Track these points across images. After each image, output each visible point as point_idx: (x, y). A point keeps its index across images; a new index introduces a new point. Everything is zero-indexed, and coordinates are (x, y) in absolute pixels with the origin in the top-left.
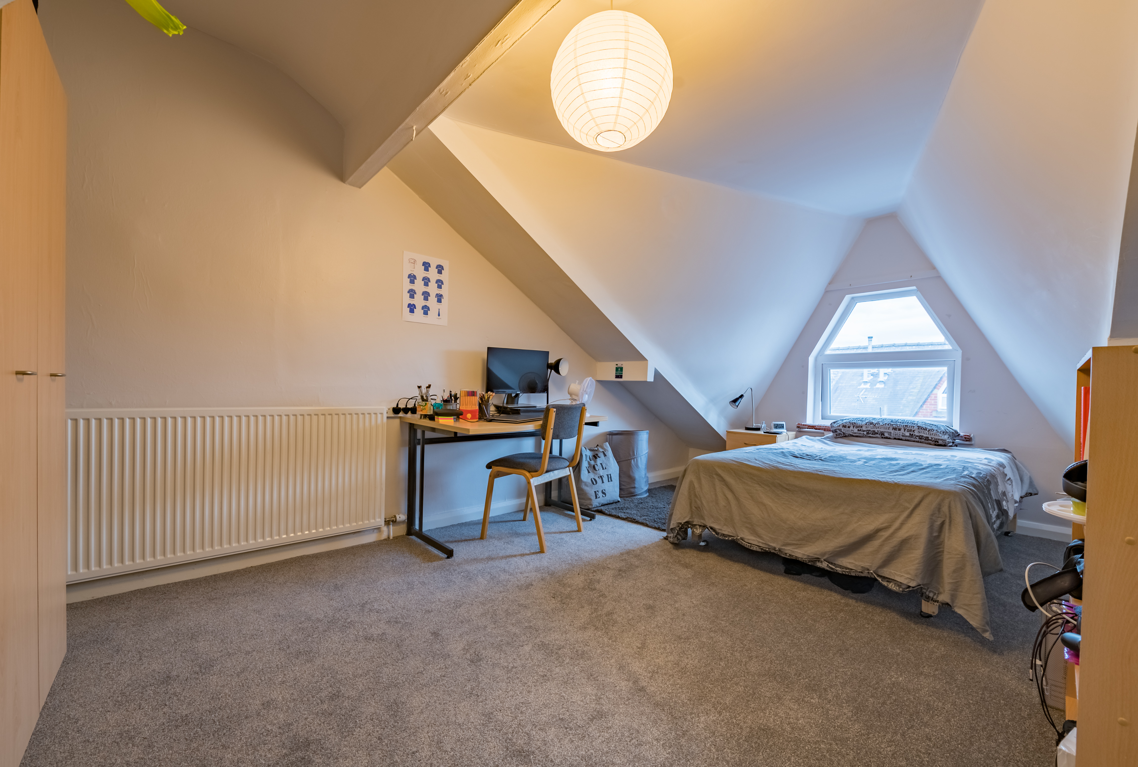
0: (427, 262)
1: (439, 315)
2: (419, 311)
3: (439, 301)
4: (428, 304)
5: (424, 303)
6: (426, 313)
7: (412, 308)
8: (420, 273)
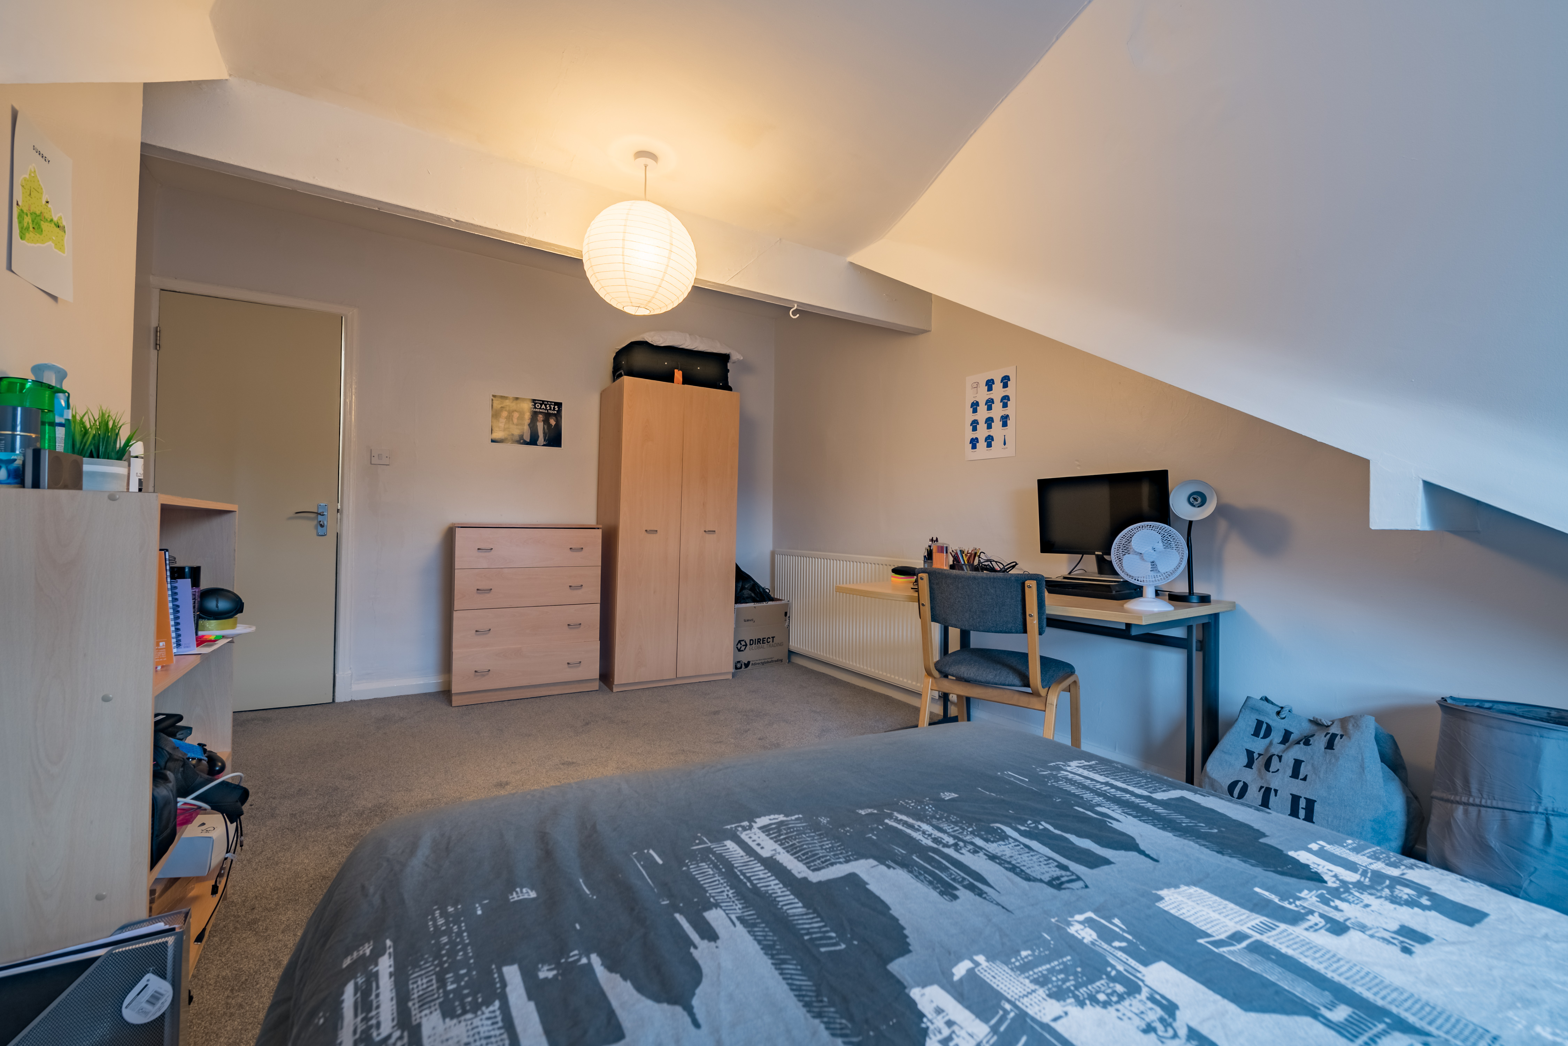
0: (990, 379)
1: (1005, 444)
2: (982, 444)
3: (1005, 424)
4: (991, 432)
5: (987, 433)
6: (989, 445)
7: (974, 442)
8: (982, 396)
